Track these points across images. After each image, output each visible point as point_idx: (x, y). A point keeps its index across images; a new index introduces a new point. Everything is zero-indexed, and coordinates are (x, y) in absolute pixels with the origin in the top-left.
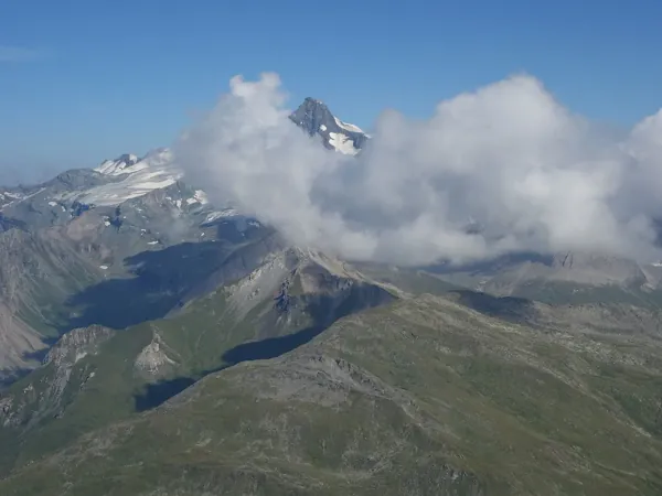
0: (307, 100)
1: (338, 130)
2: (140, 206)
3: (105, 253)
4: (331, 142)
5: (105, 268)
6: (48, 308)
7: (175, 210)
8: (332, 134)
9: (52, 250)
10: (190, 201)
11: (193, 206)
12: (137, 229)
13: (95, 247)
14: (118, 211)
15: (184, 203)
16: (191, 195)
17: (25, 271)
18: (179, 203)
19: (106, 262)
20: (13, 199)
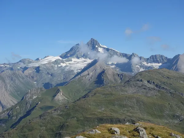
0: (92, 39)
1: (101, 47)
2: (45, 66)
3: (35, 79)
4: (99, 50)
5: (35, 83)
6: (19, 93)
7: (55, 68)
8: (99, 48)
9: (20, 77)
10: (59, 66)
11: (60, 67)
12: (45, 72)
13: (33, 77)
14: (39, 67)
15: (57, 66)
16: (59, 64)
17: (12, 82)
18: (56, 66)
19: (35, 81)
20: (7, 67)
